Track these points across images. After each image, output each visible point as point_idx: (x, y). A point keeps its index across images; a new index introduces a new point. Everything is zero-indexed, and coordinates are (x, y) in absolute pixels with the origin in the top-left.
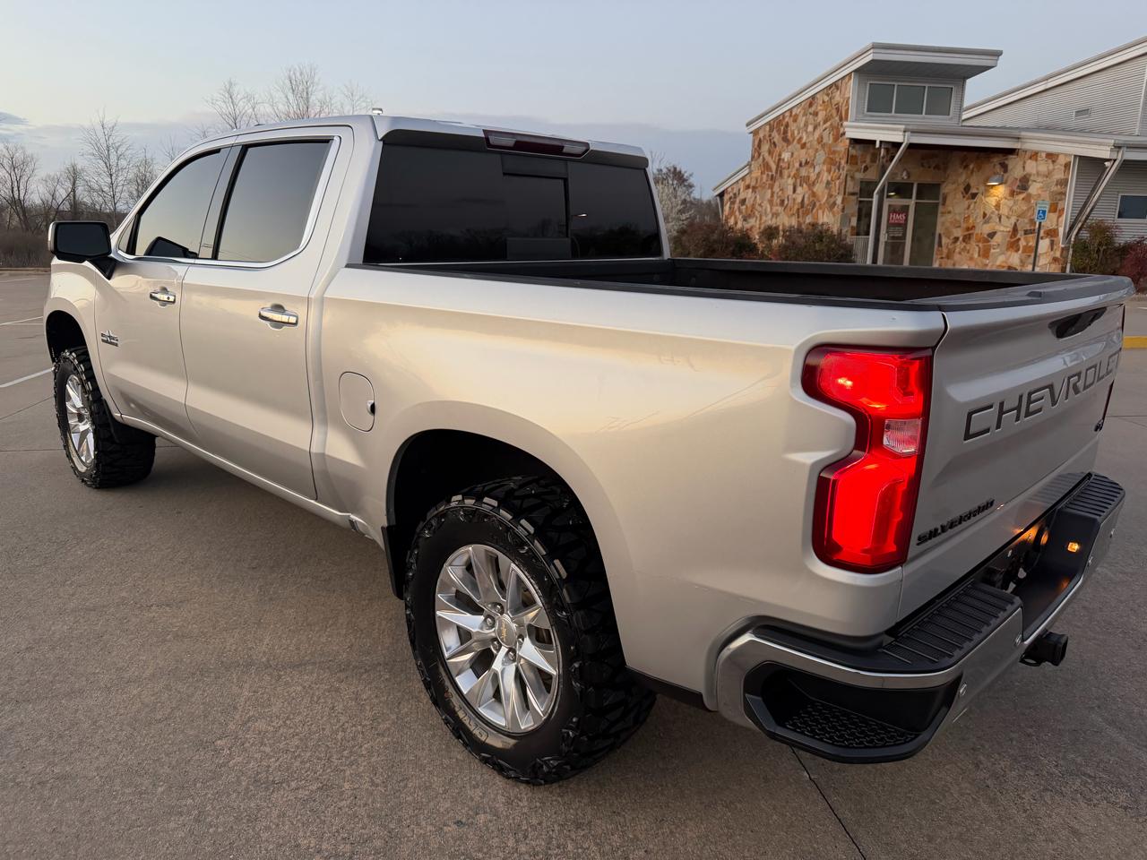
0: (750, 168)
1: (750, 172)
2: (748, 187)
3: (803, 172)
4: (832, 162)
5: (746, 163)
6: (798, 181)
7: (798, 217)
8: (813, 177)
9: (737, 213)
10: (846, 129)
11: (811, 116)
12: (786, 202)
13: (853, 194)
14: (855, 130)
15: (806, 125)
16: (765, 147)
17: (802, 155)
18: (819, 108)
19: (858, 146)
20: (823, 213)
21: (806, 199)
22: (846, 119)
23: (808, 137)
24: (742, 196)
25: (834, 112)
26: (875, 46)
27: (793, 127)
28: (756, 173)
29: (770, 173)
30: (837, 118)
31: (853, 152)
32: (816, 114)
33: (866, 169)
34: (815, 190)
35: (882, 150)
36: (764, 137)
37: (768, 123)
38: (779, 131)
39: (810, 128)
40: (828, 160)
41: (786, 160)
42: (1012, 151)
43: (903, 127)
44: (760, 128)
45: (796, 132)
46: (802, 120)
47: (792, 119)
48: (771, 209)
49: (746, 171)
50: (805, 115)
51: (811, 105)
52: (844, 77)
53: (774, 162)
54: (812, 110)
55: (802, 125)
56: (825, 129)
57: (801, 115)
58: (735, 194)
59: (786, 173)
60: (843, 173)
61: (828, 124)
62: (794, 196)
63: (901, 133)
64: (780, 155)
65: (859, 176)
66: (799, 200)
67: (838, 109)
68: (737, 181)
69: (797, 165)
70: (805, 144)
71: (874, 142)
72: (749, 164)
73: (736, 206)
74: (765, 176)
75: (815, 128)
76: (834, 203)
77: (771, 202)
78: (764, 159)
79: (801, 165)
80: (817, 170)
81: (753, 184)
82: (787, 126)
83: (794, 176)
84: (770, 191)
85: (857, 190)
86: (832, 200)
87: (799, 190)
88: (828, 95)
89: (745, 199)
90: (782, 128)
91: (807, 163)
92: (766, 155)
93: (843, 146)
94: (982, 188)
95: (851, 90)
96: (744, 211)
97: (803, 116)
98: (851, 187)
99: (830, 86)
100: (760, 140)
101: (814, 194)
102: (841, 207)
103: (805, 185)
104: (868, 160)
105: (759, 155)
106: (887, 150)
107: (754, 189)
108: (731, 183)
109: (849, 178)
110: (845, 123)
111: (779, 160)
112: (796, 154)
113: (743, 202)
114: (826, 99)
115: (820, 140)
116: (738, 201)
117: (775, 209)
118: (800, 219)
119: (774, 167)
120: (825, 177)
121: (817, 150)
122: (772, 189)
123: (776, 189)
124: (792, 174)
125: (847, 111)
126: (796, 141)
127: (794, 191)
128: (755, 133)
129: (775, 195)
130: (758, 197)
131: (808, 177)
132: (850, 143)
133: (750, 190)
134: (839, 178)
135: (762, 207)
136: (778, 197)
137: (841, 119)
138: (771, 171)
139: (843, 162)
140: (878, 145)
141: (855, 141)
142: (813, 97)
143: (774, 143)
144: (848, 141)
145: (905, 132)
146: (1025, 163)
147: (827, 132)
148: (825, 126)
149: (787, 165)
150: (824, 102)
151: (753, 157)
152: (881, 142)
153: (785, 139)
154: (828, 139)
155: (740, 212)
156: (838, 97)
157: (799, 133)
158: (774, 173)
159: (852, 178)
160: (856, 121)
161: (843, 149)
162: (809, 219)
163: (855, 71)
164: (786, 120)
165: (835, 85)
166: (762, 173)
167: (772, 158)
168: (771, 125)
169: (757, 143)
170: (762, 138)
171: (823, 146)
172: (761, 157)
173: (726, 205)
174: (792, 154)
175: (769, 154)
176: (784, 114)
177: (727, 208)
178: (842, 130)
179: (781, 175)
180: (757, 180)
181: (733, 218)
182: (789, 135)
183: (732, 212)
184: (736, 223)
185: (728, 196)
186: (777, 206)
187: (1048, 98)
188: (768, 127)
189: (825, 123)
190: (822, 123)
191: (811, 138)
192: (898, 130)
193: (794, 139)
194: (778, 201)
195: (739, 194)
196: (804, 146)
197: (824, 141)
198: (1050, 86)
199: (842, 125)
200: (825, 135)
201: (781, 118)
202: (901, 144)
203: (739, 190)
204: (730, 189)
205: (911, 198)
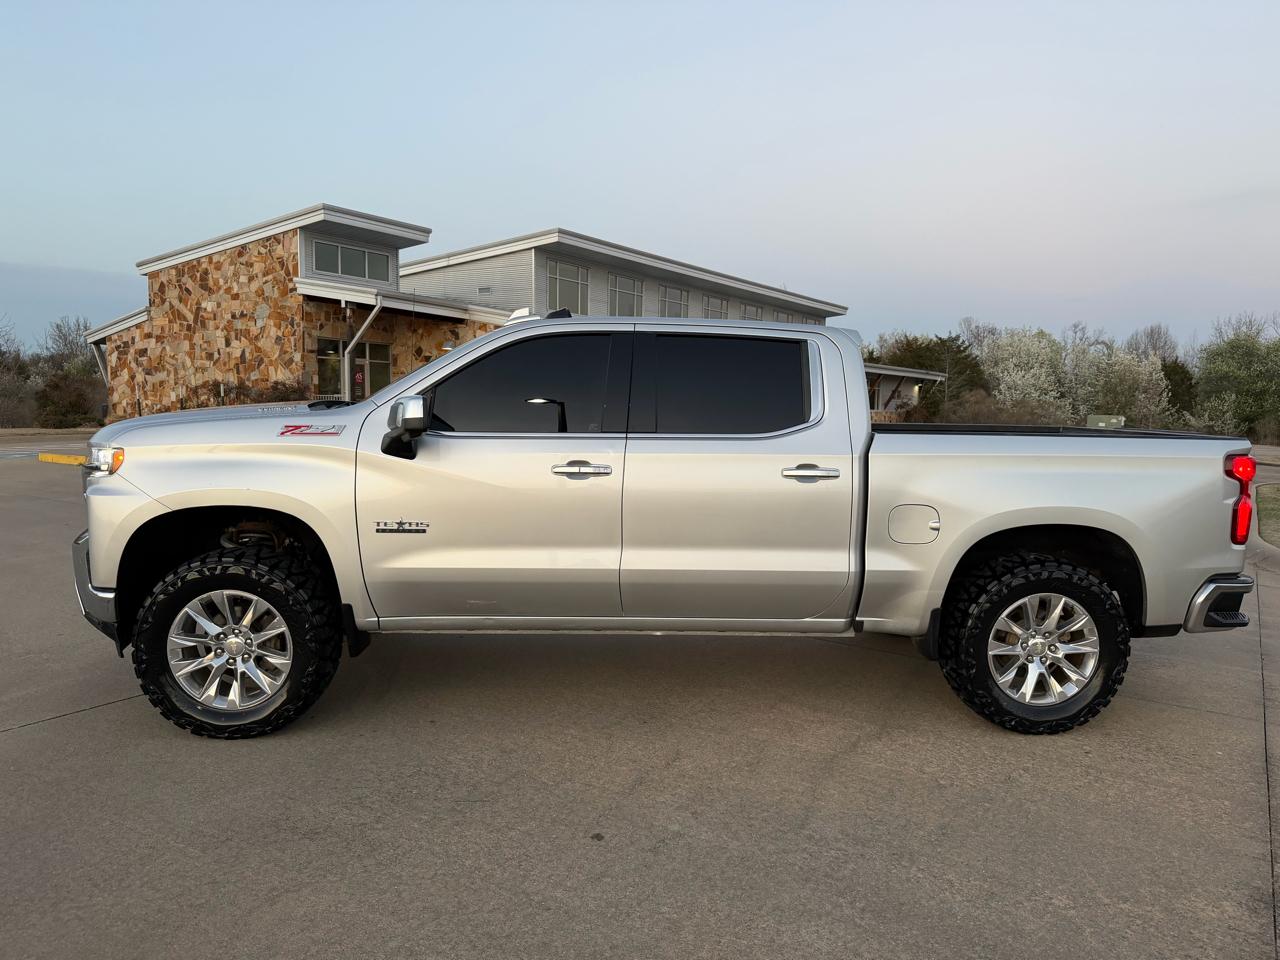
0: (149, 314)
1: (151, 319)
2: (149, 336)
3: (239, 325)
4: (280, 316)
5: (143, 308)
6: (233, 334)
7: (238, 373)
8: (255, 331)
9: (133, 365)
10: (297, 285)
11: (242, 267)
12: (216, 356)
13: (312, 352)
14: (310, 285)
15: (236, 275)
16: (172, 294)
17: (236, 307)
18: (254, 259)
19: (311, 304)
20: (276, 371)
21: (247, 355)
22: (296, 275)
23: (241, 287)
24: (140, 345)
25: (278, 267)
26: (327, 208)
27: (214, 275)
28: (161, 321)
29: (185, 323)
30: (282, 272)
31: (307, 309)
32: (250, 265)
33: (322, 327)
34: (259, 345)
35: (348, 311)
36: (169, 281)
37: (175, 267)
38: (193, 277)
39: (243, 279)
40: (276, 315)
41: (209, 309)
42: (461, 321)
43: (375, 291)
44: (161, 270)
45: (221, 282)
46: (230, 270)
47: (213, 266)
48: (192, 362)
49: (144, 318)
50: (233, 263)
51: (240, 254)
52: (286, 232)
53: (190, 311)
54: (243, 259)
55: (230, 274)
56: (266, 282)
57: (226, 264)
58: (126, 343)
59: (211, 324)
60: (299, 331)
61: (270, 277)
62: (228, 349)
63: (374, 296)
64: (198, 303)
65: (316, 333)
66: (237, 353)
67: (282, 264)
68: (128, 329)
69: (228, 317)
70: (237, 294)
71: (339, 302)
72: (148, 311)
73: (130, 357)
74: (176, 327)
75: (251, 279)
76: (291, 361)
77: (191, 354)
78: (172, 307)
79: (234, 316)
80: (260, 323)
81: (157, 332)
82: (206, 272)
83: (225, 328)
84: (187, 343)
85: (315, 347)
86: (287, 357)
87: (235, 343)
88: (265, 247)
89: (146, 349)
90: (198, 275)
91: (243, 315)
92: (176, 302)
93: (294, 302)
94: (435, 352)
95: (297, 245)
96: (145, 363)
97: (231, 264)
98: (311, 345)
99: (268, 239)
100: (162, 285)
101: (258, 349)
102: (300, 364)
103: (243, 339)
104: (323, 318)
105: (163, 301)
106: (353, 311)
107: (159, 339)
108: (122, 327)
109: (306, 336)
110: (295, 279)
111: (198, 309)
112: (224, 305)
113: (143, 352)
114: (263, 250)
115: (260, 293)
116: (132, 351)
117: (198, 363)
118: (242, 375)
119: (190, 317)
120: (273, 332)
121: (256, 303)
122: (191, 340)
123: (197, 338)
124: (222, 326)
125: (295, 267)
126: (222, 292)
127: (228, 344)
128: (153, 276)
129: (197, 348)
130: (168, 348)
131: (248, 331)
132: (304, 300)
133: (154, 340)
134: (294, 334)
135: (177, 360)
136: (202, 350)
137: (288, 274)
138: (185, 319)
139: (297, 319)
140: (343, 305)
141: (309, 298)
142: (244, 247)
143: (187, 290)
144: (301, 298)
145: (376, 295)
146: (475, 332)
147: (270, 285)
148: (265, 279)
149: (212, 316)
150: (259, 253)
151: (152, 303)
152: (346, 302)
153: (204, 287)
154: (273, 292)
155: (139, 364)
156: (279, 250)
157: (226, 282)
158: (191, 322)
159: (310, 335)
160: (306, 277)
161: (295, 305)
162: (254, 376)
163: (299, 227)
164: (204, 266)
165: (276, 238)
166: (170, 322)
167: (186, 306)
168: (180, 270)
169: (156, 287)
170: (165, 282)
171: (266, 299)
172: (167, 304)
173: (110, 355)
174: (219, 305)
175: (180, 302)
176: (198, 260)
177: (113, 359)
178: (291, 286)
179: (204, 325)
180: (162, 328)
181: (126, 370)
182: (211, 283)
183: (122, 363)
184: (133, 377)
185: (113, 345)
186: (202, 359)
187: (450, 273)
188: (173, 272)
189: (264, 275)
190: (260, 275)
191: (246, 290)
192: (370, 293)
193: (220, 288)
194: (204, 354)
195: (133, 343)
196: (236, 297)
197: (266, 294)
198: (451, 263)
199: (291, 280)
200: (268, 289)
201: (195, 263)
202: (374, 307)
203: (133, 339)
204: (116, 337)
205: (365, 357)
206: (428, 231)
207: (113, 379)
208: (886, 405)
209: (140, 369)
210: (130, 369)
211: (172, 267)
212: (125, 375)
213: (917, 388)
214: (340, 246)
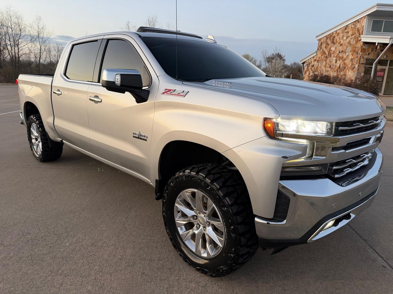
0: (316, 53)
1: (317, 55)
2: (315, 60)
3: (341, 55)
4: (354, 51)
5: (315, 51)
6: (338, 58)
7: (337, 72)
8: (345, 57)
9: (310, 70)
10: (362, 38)
11: (345, 33)
12: (332, 66)
13: (363, 64)
14: (366, 38)
15: (343, 37)
16: (324, 46)
17: (341, 48)
18: (350, 30)
19: (366, 45)
20: (349, 71)
21: (341, 66)
22: (362, 34)
24: (312, 64)
25: (357, 32)
26: (378, 5)
27: (337, 37)
28: (319, 55)
29: (325, 55)
30: (358, 34)
31: (364, 47)
32: (348, 32)
33: (369, 54)
34: (345, 62)
35: (378, 46)
36: (324, 41)
37: (326, 36)
38: (330, 39)
39: (345, 38)
40: (352, 50)
41: (333, 50)
43: (390, 37)
44: (322, 38)
45: (338, 40)
46: (341, 35)
47: (336, 34)
48: (325, 69)
49: (315, 54)
50: (343, 33)
51: (346, 29)
52: (362, 18)
53: (328, 51)
54: (346, 31)
55: (341, 37)
56: (352, 38)
57: (341, 33)
58: (309, 63)
59: (332, 55)
60: (359, 56)
61: (353, 36)
62: (336, 64)
63: (389, 40)
64: (330, 48)
65: (366, 57)
66: (338, 66)
67: (358, 31)
68: (311, 58)
69: (338, 52)
70: (342, 44)
71: (375, 43)
72: (316, 52)
73: (310, 68)
74: (323, 57)
75: (347, 38)
76: (354, 67)
77: (325, 66)
78: (323, 50)
79: (339, 52)
80: (347, 54)
81: (318, 59)
82: (334, 37)
83: (336, 57)
84: (325, 62)
85: (364, 62)
86: (353, 66)
87: (338, 62)
88: (354, 25)
89: (314, 65)
90: (332, 38)
91: (342, 51)
92: (324, 48)
93: (360, 45)
95: (365, 23)
96: (313, 69)
97: (342, 33)
98: (362, 61)
99: (355, 21)
100: (322, 43)
101: (345, 64)
102: (357, 69)
103: (341, 60)
104: (370, 50)
105: (321, 48)
106: (380, 46)
107: (318, 61)
108: (308, 59)
109: (361, 58)
110: (361, 36)
111: (330, 50)
113: (313, 66)
114: (353, 26)
115: (349, 43)
116: (311, 65)
117: (327, 69)
118: (338, 73)
119: (327, 53)
120: (351, 57)
121: (347, 47)
122: (326, 61)
123: (328, 61)
124: (335, 56)
125: (363, 31)
126: (338, 43)
127: (336, 62)
128: (320, 40)
129: (327, 64)
130: (319, 64)
131: (343, 57)
132: (363, 44)
133: (316, 62)
134: (357, 57)
135: (321, 68)
136: (328, 64)
137: (359, 34)
138: (326, 54)
139: (359, 51)
140: (376, 44)
141: (365, 43)
142: (347, 26)
143: (328, 44)
144: (362, 43)
147: (353, 39)
149: (333, 52)
150: (352, 28)
151: (318, 49)
152: (378, 43)
153: (333, 42)
154: (353, 42)
155: (311, 70)
156: (359, 26)
157: (339, 40)
158: (327, 55)
159: (363, 58)
160: (366, 35)
161: (360, 46)
162: (342, 73)
163: (367, 15)
164: (334, 35)
165: (358, 21)
166: (322, 55)
167: (327, 49)
168: (327, 37)
169: (320, 44)
170: (322, 42)
171: (350, 45)
172: (322, 49)
173: (305, 67)
174: (336, 48)
175: (325, 48)
176: (333, 33)
177: (306, 68)
178: (360, 39)
179: (330, 56)
180: (319, 58)
181: (308, 72)
182: (335, 41)
183: (308, 70)
184: (309, 74)
185: (306, 64)
186: (328, 68)
188: (325, 38)
189: (352, 36)
190: (350, 36)
191: (345, 42)
192: (387, 38)
193: (337, 42)
194: (329, 66)
195: (311, 63)
196: (341, 45)
197: (351, 43)
199: (360, 37)
200: (352, 41)
201: (332, 34)
202: (388, 44)
203: (311, 61)
204: (307, 61)
205: (387, 66)
207: (305, 74)
209: (312, 71)
210: (309, 71)
211: (325, 37)
212: (308, 73)
214: (384, 20)
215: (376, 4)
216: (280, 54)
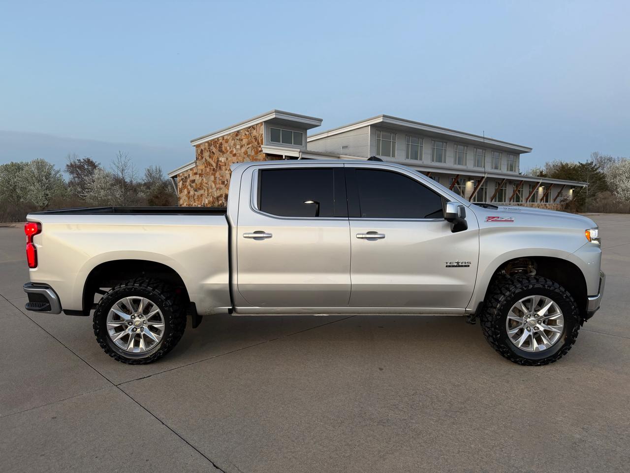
0: (196, 164)
1: (197, 166)
2: (196, 174)
5: (193, 161)
9: (189, 187)
10: (263, 149)
11: (238, 141)
12: (226, 182)
14: (267, 149)
15: (235, 145)
16: (206, 155)
17: (235, 160)
18: (243, 137)
22: (262, 144)
23: (237, 151)
24: (192, 178)
25: (254, 141)
26: (277, 112)
27: (225, 145)
28: (201, 167)
29: (212, 168)
30: (256, 143)
31: (267, 158)
32: (241, 140)
36: (205, 149)
37: (208, 142)
38: (215, 147)
39: (238, 147)
41: (223, 161)
43: (299, 150)
44: (201, 144)
45: (228, 148)
46: (232, 143)
47: (224, 141)
48: (215, 185)
49: (194, 165)
50: (233, 139)
51: (237, 135)
52: (258, 124)
53: (214, 162)
54: (238, 138)
55: (232, 144)
56: (249, 148)
57: (231, 139)
58: (186, 177)
59: (224, 168)
61: (250, 145)
64: (218, 158)
67: (256, 139)
68: (187, 171)
71: (282, 156)
72: (196, 162)
73: (188, 184)
74: (208, 170)
75: (242, 147)
77: (215, 182)
78: (206, 160)
81: (200, 172)
82: (221, 144)
83: (230, 170)
84: (213, 177)
88: (248, 131)
89: (195, 180)
90: (218, 145)
92: (208, 158)
93: (261, 157)
95: (262, 130)
96: (194, 186)
97: (232, 140)
99: (249, 127)
100: (202, 150)
105: (202, 158)
107: (201, 175)
108: (181, 171)
110: (262, 146)
111: (218, 161)
112: (229, 159)
113: (193, 181)
114: (247, 133)
115: (246, 153)
116: (188, 180)
117: (218, 186)
119: (214, 165)
121: (244, 158)
122: (214, 175)
123: (217, 175)
125: (262, 140)
126: (228, 153)
128: (198, 146)
129: (217, 179)
130: (204, 179)
133: (198, 176)
135: (208, 184)
136: (220, 180)
137: (258, 144)
138: (212, 166)
141: (269, 155)
142: (238, 132)
143: (213, 152)
144: (265, 155)
145: (299, 152)
147: (250, 149)
148: (248, 146)
149: (224, 164)
150: (245, 134)
151: (197, 159)
152: (285, 156)
153: (221, 151)
154: (252, 153)
155: (191, 187)
156: (254, 133)
157: (231, 149)
158: (215, 167)
160: (267, 145)
163: (265, 122)
164: (220, 141)
165: (253, 127)
166: (205, 167)
167: (212, 160)
168: (209, 143)
169: (199, 151)
170: (203, 149)
171: (248, 156)
172: (204, 159)
173: (179, 183)
174: (227, 159)
175: (210, 158)
176: (218, 138)
177: (180, 184)
178: (260, 149)
179: (220, 169)
180: (202, 170)
181: (186, 189)
182: (223, 149)
183: (184, 186)
184: (189, 193)
185: (180, 178)
186: (219, 184)
187: (329, 140)
188: (207, 144)
189: (248, 145)
190: (246, 145)
191: (239, 152)
192: (297, 151)
193: (227, 151)
194: (220, 182)
195: (189, 177)
196: (235, 155)
197: (249, 154)
198: (329, 135)
199: (260, 147)
200: (249, 151)
201: (216, 140)
202: (298, 158)
203: (189, 175)
204: (181, 174)
206: (321, 120)
207: (180, 193)
208: (555, 200)
209: (192, 189)
210: (188, 189)
211: (206, 142)
212: (185, 192)
213: (571, 191)
214: (281, 129)
215: (273, 109)
216: (91, 160)
